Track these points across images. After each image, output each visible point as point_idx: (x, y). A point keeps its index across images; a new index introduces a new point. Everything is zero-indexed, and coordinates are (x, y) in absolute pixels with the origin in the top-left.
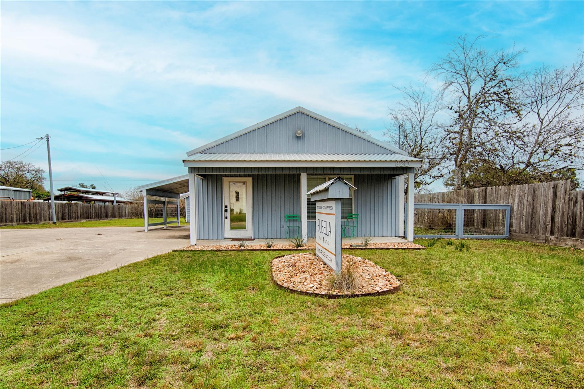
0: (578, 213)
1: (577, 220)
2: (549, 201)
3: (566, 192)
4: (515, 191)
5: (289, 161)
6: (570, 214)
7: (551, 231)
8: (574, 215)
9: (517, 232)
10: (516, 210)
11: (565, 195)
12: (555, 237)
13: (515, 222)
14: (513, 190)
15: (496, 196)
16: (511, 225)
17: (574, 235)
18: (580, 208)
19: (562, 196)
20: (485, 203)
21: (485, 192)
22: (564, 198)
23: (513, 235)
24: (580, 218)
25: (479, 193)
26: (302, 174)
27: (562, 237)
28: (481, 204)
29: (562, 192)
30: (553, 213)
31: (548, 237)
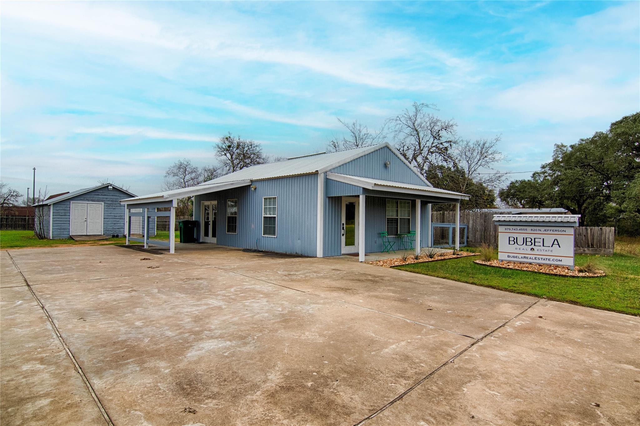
4: (469, 215)
5: (423, 190)
9: (473, 241)
10: (471, 228)
13: (471, 236)
14: (467, 215)
15: (453, 218)
16: (468, 238)
20: (443, 222)
21: (443, 215)
23: (470, 244)
25: (437, 215)
26: (417, 200)
28: (439, 223)
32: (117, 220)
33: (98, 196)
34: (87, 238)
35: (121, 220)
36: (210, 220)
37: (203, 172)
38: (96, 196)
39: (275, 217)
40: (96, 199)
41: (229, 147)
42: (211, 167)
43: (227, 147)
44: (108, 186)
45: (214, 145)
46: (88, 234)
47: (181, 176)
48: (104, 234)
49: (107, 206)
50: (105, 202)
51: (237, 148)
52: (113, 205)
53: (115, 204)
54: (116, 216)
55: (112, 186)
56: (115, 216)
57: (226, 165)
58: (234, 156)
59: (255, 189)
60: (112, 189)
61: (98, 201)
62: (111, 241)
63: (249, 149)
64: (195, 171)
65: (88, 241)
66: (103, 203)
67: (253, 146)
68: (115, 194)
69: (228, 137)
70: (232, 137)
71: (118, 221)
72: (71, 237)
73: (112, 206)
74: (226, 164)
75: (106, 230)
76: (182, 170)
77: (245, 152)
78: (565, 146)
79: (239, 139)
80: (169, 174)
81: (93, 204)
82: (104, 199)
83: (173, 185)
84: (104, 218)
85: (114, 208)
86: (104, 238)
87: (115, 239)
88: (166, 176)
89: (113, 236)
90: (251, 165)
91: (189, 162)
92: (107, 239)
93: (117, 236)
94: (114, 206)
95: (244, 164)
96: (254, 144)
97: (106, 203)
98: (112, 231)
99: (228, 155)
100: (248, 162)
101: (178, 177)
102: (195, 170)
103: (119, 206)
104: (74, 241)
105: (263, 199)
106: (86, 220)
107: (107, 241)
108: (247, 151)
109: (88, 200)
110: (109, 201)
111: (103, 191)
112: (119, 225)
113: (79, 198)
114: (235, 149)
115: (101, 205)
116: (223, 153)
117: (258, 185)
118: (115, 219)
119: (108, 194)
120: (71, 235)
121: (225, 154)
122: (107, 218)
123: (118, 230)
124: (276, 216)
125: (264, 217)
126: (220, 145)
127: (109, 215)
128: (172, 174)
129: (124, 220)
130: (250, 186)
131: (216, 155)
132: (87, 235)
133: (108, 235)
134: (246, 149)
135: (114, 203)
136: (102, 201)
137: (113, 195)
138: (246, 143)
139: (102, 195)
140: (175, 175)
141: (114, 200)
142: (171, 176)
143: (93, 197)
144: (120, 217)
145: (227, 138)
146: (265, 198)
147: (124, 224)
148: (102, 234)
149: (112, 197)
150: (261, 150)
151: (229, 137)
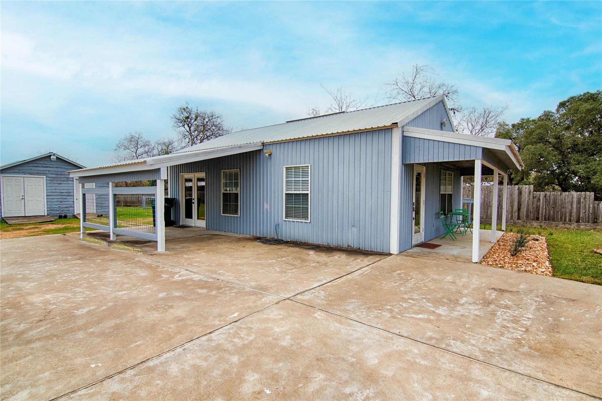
0: (541, 206)
1: (540, 210)
2: (515, 198)
3: (530, 192)
6: (534, 206)
7: (518, 217)
8: (538, 208)
11: (530, 194)
12: (522, 221)
17: (538, 219)
18: (543, 203)
19: (527, 195)
22: (528, 197)
24: (543, 209)
27: (528, 221)
29: (527, 192)
30: (519, 206)
31: (515, 221)
32: (64, 197)
33: (37, 168)
34: (25, 221)
35: (68, 197)
36: (193, 197)
37: (156, 145)
38: (35, 168)
39: (307, 194)
40: (35, 172)
41: (187, 118)
42: (166, 140)
43: (184, 118)
44: (51, 156)
45: (172, 115)
46: (26, 215)
47: (132, 150)
48: (48, 215)
49: (50, 180)
50: (48, 175)
51: (196, 120)
52: (58, 179)
53: (61, 178)
54: (63, 193)
55: (55, 155)
56: (61, 192)
57: (186, 137)
58: (192, 128)
59: (270, 155)
60: (55, 160)
61: (38, 174)
62: (58, 223)
63: (209, 120)
64: (147, 145)
65: (27, 225)
66: (45, 177)
67: (213, 117)
68: (60, 166)
69: (185, 107)
70: (189, 107)
71: (66, 198)
72: (3, 220)
73: (57, 181)
74: (184, 136)
75: (50, 209)
76: (133, 143)
77: (205, 123)
78: (507, 125)
79: (197, 110)
80: (119, 147)
81: (32, 179)
82: (45, 172)
83: (125, 159)
84: (47, 195)
85: (59, 182)
86: (49, 220)
87: (64, 220)
88: (116, 150)
89: (60, 217)
90: (212, 138)
91: (141, 135)
92: (52, 221)
93: (65, 217)
94: (60, 181)
95: (204, 137)
96: (215, 115)
97: (49, 177)
98: (58, 211)
99: (186, 126)
100: (208, 135)
101: (129, 151)
102: (147, 143)
103: (66, 181)
104: (7, 225)
105: (285, 169)
106: (23, 197)
107: (52, 224)
108: (207, 122)
109: (25, 174)
110: (52, 174)
111: (44, 162)
112: (66, 203)
113: (12, 171)
114: (192, 121)
115: (42, 179)
116: (181, 125)
117: (273, 150)
118: (61, 195)
119: (51, 166)
120: (3, 216)
121: (184, 126)
122: (51, 195)
123: (67, 209)
124: (309, 192)
125: (286, 194)
126: (178, 116)
127: (54, 191)
128: (123, 148)
129: (73, 197)
130: (260, 151)
131: (174, 126)
132: (25, 217)
133: (54, 216)
134: (207, 120)
135: (59, 176)
136: (44, 174)
137: (57, 167)
138: (206, 115)
139: (42, 167)
140: (126, 148)
141: (59, 173)
142: (122, 150)
143: (31, 170)
144: (68, 193)
145: (184, 109)
146: (286, 168)
147: (74, 202)
148: (46, 214)
149: (55, 169)
150: (222, 121)
151: (187, 108)
